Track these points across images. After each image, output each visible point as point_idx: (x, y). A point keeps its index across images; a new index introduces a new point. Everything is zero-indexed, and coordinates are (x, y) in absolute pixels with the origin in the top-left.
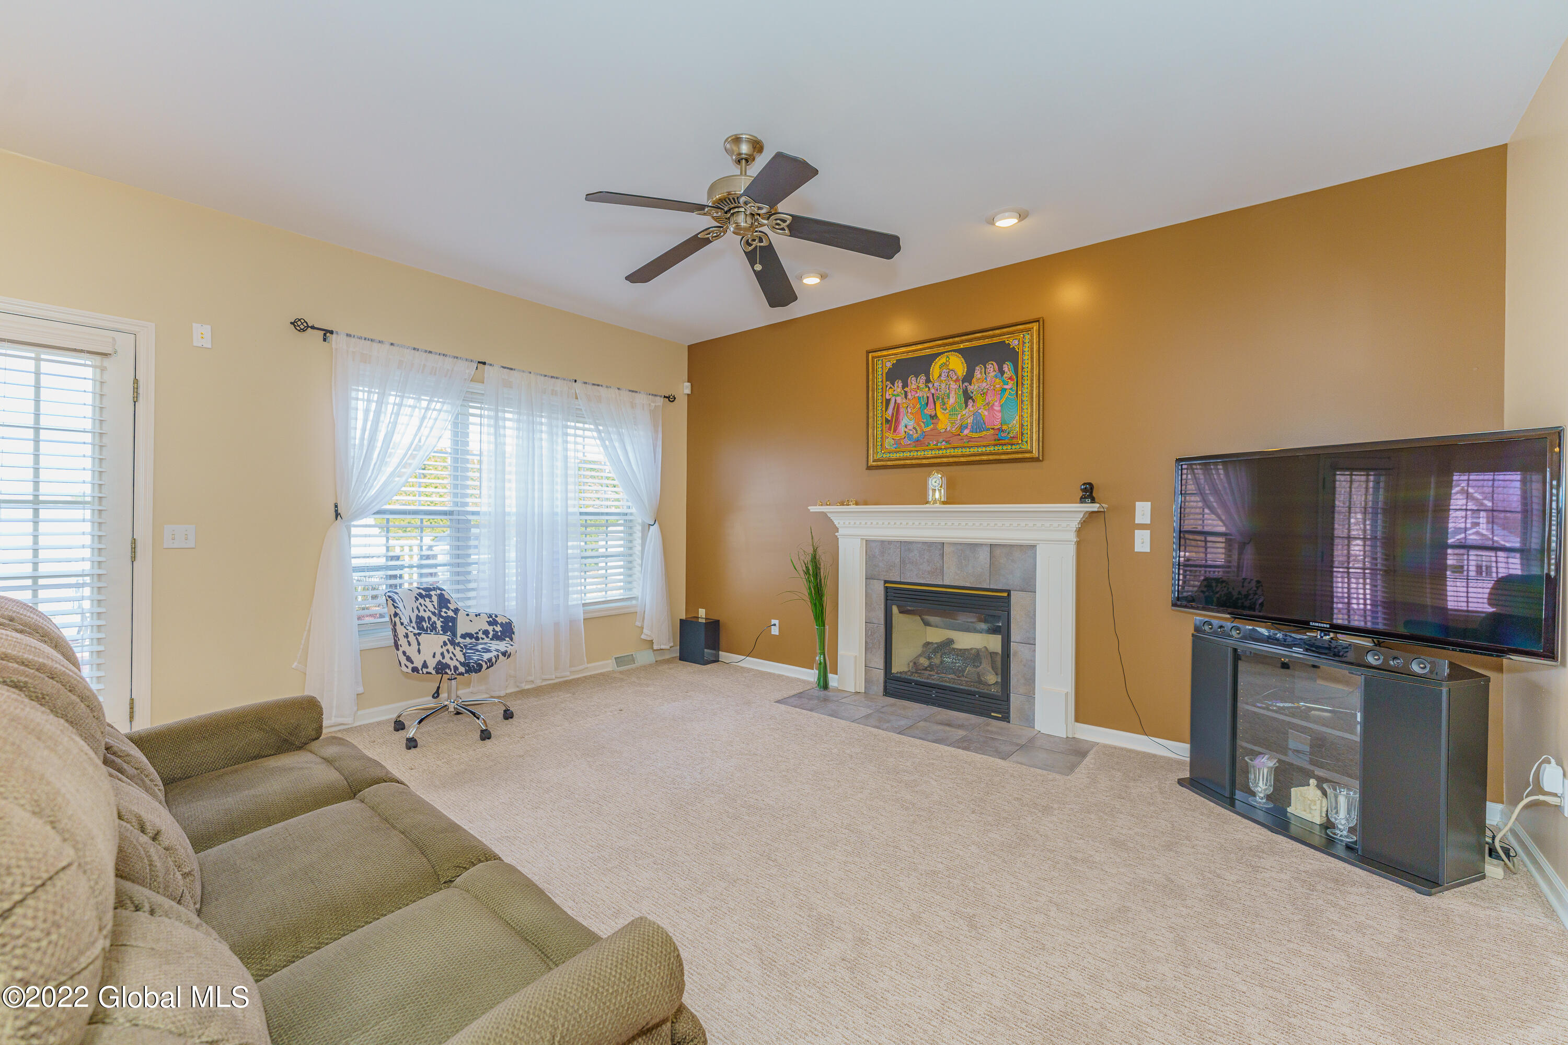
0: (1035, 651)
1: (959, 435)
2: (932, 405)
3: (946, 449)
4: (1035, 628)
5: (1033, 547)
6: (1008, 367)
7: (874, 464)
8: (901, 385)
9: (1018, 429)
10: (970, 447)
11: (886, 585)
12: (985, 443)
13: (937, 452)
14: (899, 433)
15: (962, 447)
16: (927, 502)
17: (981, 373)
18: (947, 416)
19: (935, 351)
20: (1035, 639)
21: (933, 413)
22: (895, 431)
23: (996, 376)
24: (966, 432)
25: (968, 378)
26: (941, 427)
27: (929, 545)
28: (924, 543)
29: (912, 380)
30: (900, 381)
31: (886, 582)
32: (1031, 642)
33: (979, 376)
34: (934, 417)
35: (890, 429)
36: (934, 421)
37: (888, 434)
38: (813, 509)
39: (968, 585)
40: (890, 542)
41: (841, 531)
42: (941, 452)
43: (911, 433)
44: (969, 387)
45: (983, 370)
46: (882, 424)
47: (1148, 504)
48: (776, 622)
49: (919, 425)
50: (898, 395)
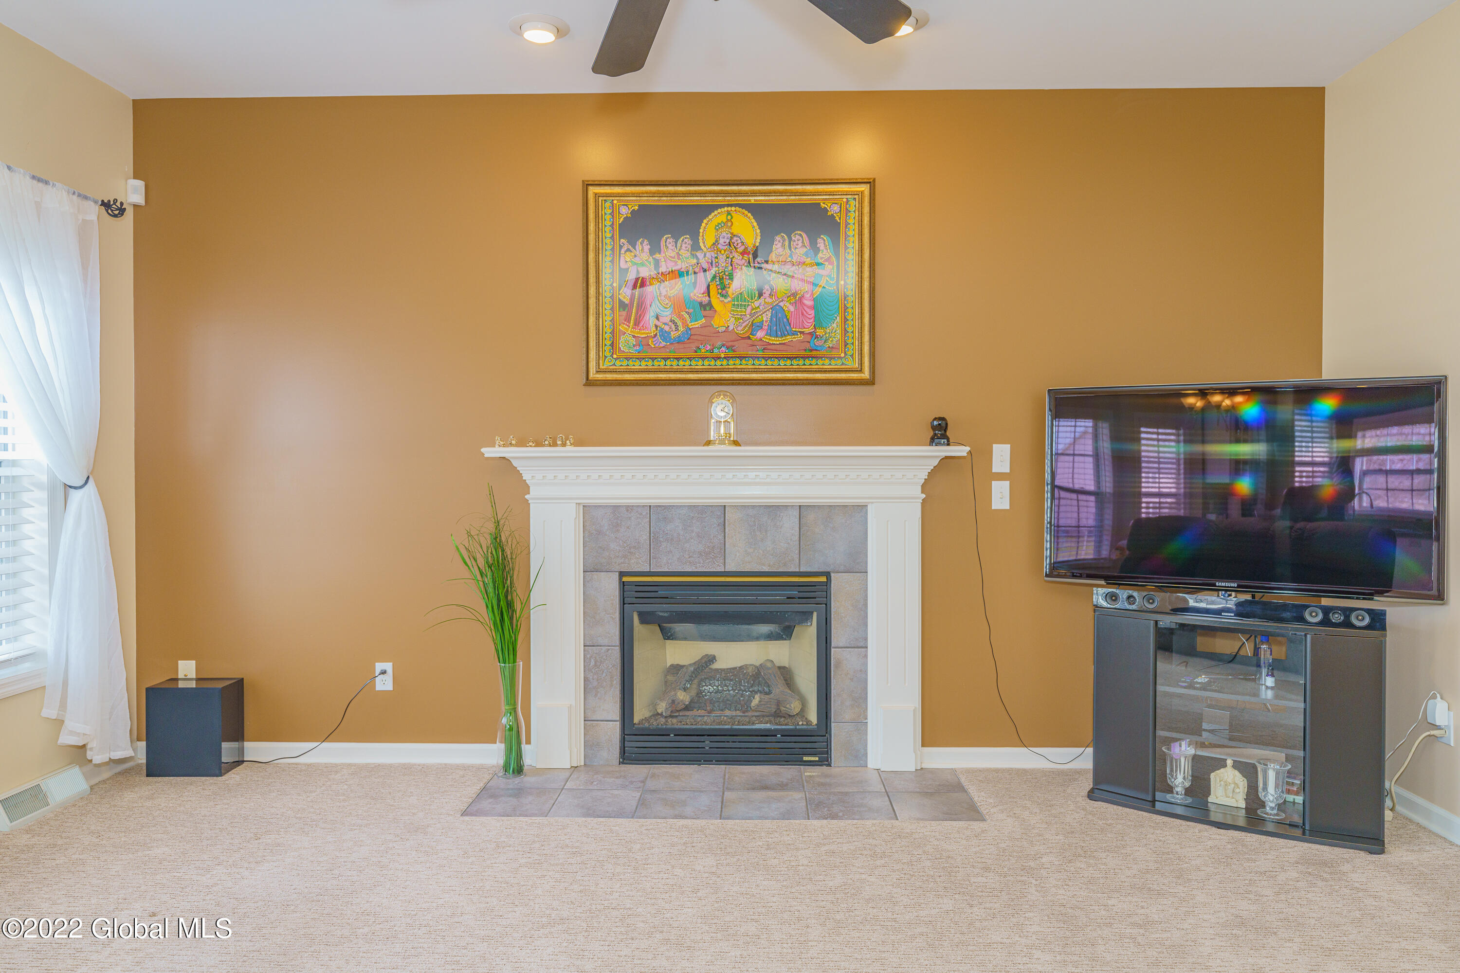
0: (866, 656)
1: (749, 338)
2: (704, 288)
3: (727, 358)
4: (866, 625)
5: (862, 508)
6: (823, 242)
7: (600, 376)
8: (647, 247)
9: (839, 337)
10: (766, 358)
11: (625, 579)
12: (789, 354)
13: (713, 363)
14: (644, 328)
15: (754, 358)
16: (708, 443)
17: (783, 246)
18: (729, 306)
19: (708, 200)
20: (866, 639)
21: (706, 300)
22: (637, 323)
23: (806, 254)
24: (760, 334)
25: (764, 247)
26: (718, 323)
27: (700, 511)
28: (692, 507)
29: (667, 241)
30: (646, 242)
31: (622, 574)
32: (861, 645)
33: (780, 249)
34: (706, 306)
35: (628, 319)
36: (707, 313)
37: (623, 328)
38: (489, 452)
39: (766, 569)
40: (629, 508)
41: (533, 491)
42: (718, 363)
43: (667, 328)
44: (764, 265)
45: (787, 243)
46: (612, 309)
47: (1007, 447)
48: (388, 666)
49: (680, 317)
50: (643, 264)
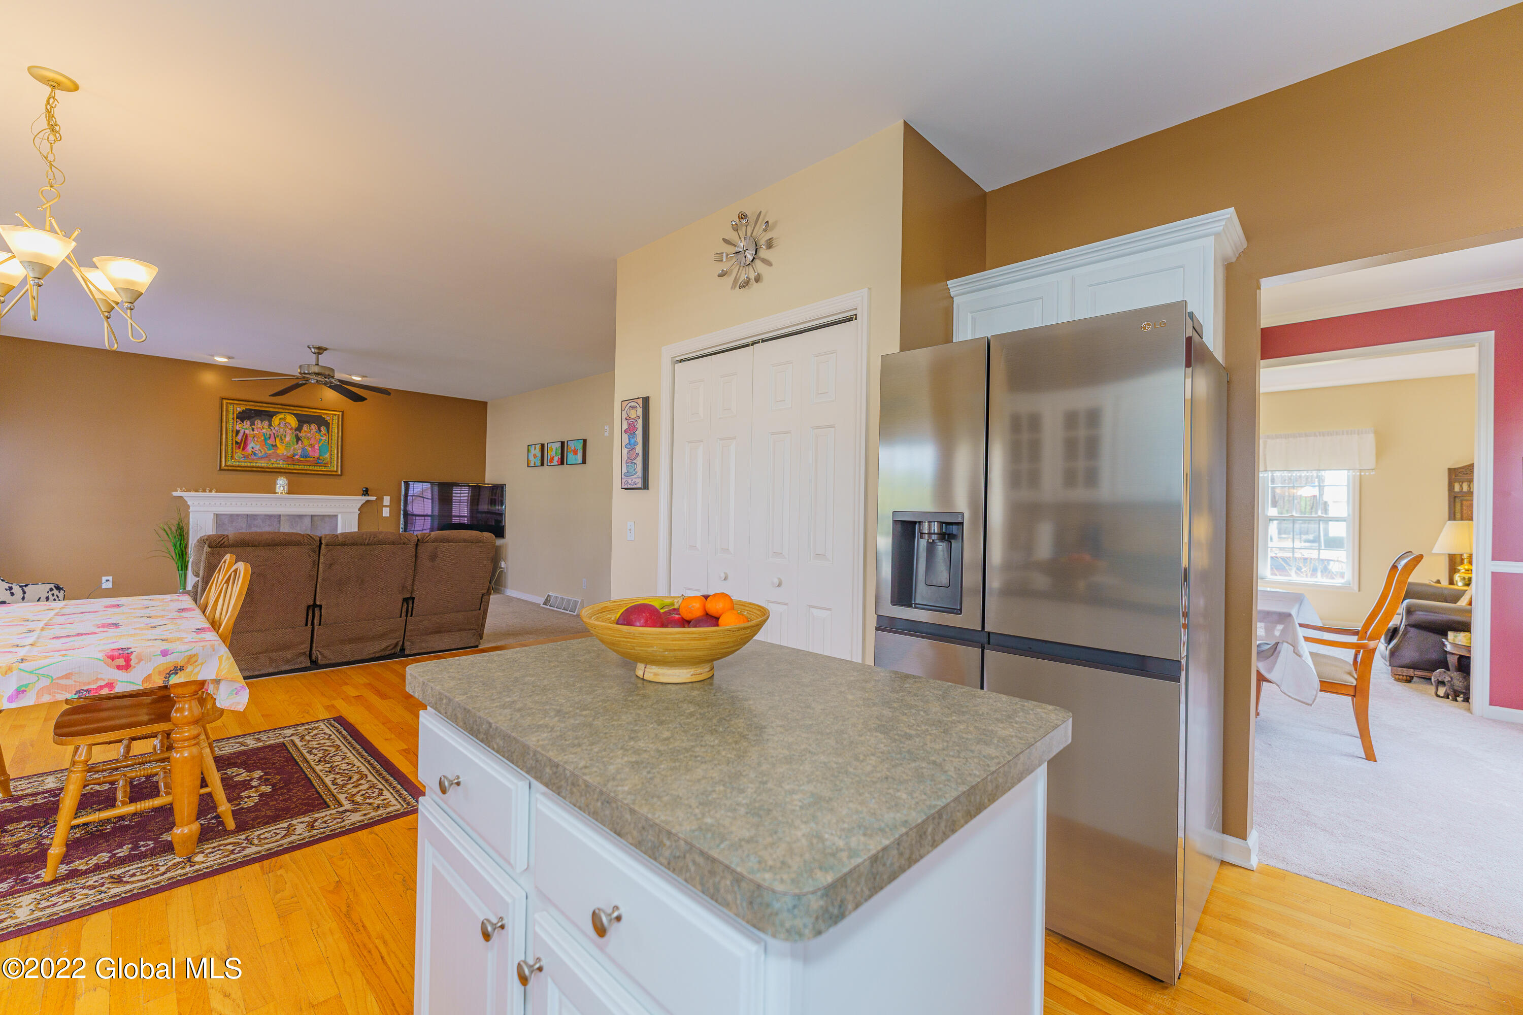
2: (274, 439)
5: (336, 516)
6: (323, 429)
7: (226, 468)
8: (249, 423)
9: (329, 460)
10: (299, 465)
14: (247, 451)
16: (276, 493)
18: (284, 447)
21: (274, 444)
22: (243, 450)
23: (316, 432)
24: (297, 457)
25: (299, 429)
26: (279, 452)
27: (269, 516)
28: (266, 515)
29: (258, 422)
30: (248, 421)
33: (306, 430)
34: (275, 446)
35: (239, 448)
36: (275, 448)
37: (237, 451)
38: (173, 494)
40: (238, 515)
41: (191, 509)
43: (257, 452)
44: (299, 434)
45: (308, 427)
46: (232, 444)
47: (389, 498)
48: (110, 578)
49: (263, 449)
50: (246, 429)
